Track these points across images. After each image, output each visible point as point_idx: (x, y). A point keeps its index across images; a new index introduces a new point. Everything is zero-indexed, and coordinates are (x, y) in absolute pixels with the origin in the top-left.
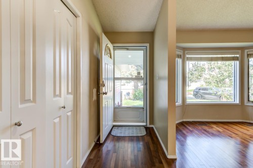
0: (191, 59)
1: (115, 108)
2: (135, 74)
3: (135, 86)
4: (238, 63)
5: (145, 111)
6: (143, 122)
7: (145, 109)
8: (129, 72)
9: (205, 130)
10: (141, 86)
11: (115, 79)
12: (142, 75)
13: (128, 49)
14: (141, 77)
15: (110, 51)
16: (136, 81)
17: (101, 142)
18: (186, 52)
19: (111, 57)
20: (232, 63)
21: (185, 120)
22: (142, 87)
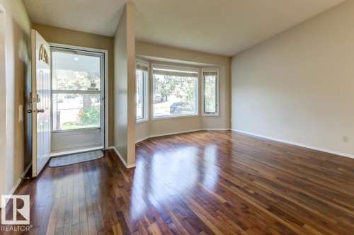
0: (158, 72)
1: (53, 133)
2: (86, 84)
3: (84, 104)
4: (197, 79)
5: (103, 132)
6: (100, 145)
7: (103, 129)
8: (74, 81)
9: (168, 142)
10: (96, 102)
11: (52, 92)
12: (98, 86)
13: (75, 53)
14: (97, 89)
15: (45, 53)
16: (87, 95)
17: (34, 175)
18: (153, 64)
19: (47, 62)
20: (193, 78)
21: (151, 137)
22: (99, 104)
